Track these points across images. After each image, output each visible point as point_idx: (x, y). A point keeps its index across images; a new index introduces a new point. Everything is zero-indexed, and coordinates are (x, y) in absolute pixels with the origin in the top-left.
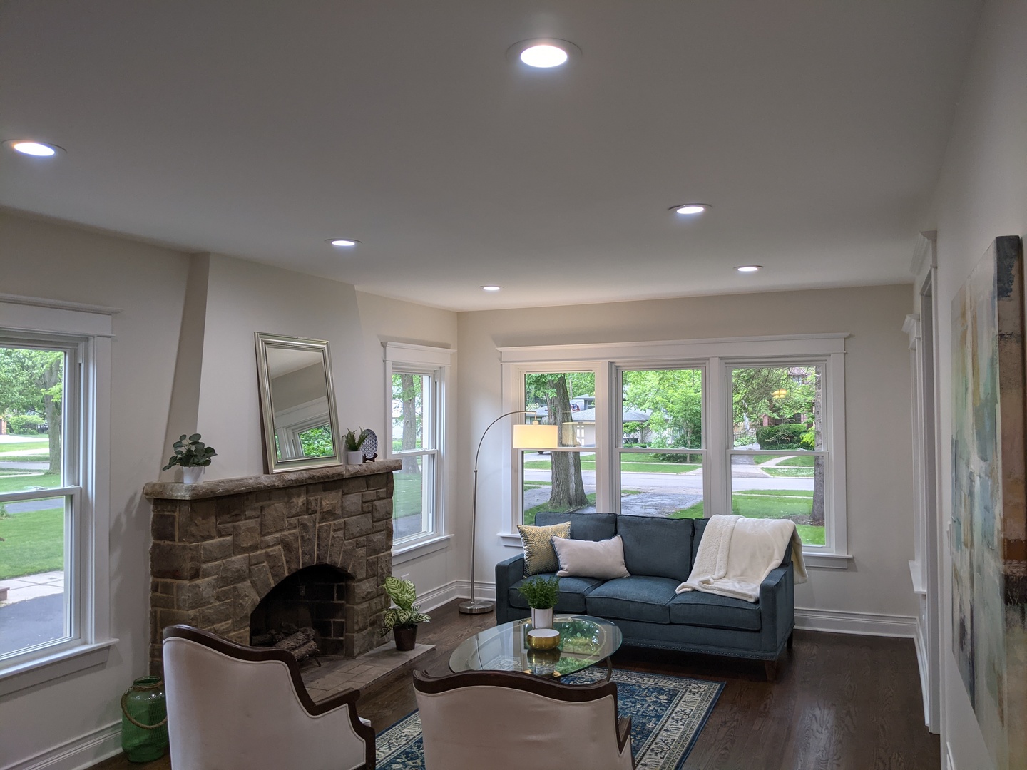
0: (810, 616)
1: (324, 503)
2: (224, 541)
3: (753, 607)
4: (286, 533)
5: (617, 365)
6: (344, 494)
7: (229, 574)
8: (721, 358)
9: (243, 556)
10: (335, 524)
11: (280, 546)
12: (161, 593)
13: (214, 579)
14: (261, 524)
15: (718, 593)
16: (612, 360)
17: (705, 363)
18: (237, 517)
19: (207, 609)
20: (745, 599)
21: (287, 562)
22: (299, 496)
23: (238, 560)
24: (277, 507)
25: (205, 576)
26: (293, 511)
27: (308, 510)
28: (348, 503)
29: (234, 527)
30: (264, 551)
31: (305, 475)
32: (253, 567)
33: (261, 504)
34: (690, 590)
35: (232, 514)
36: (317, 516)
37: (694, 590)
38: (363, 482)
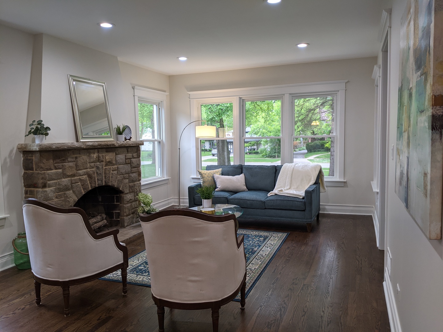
0: (327, 207)
1: (107, 158)
2: (58, 171)
3: (302, 200)
4: (89, 170)
5: (243, 99)
6: (116, 154)
7: (61, 187)
8: (290, 94)
9: (68, 179)
10: (112, 168)
11: (86, 176)
12: (29, 195)
13: (54, 189)
14: (76, 165)
15: (286, 195)
16: (241, 97)
17: (283, 97)
18: (64, 161)
19: (51, 202)
20: (298, 197)
21: (90, 183)
22: (94, 153)
23: (65, 181)
24: (84, 158)
25: (49, 186)
26: (92, 160)
27: (99, 160)
28: (119, 158)
29: (63, 166)
30: (78, 177)
31: (96, 144)
32: (73, 184)
33: (75, 156)
34: (274, 194)
35: (61, 159)
36: (104, 163)
37: (276, 194)
38: (125, 149)
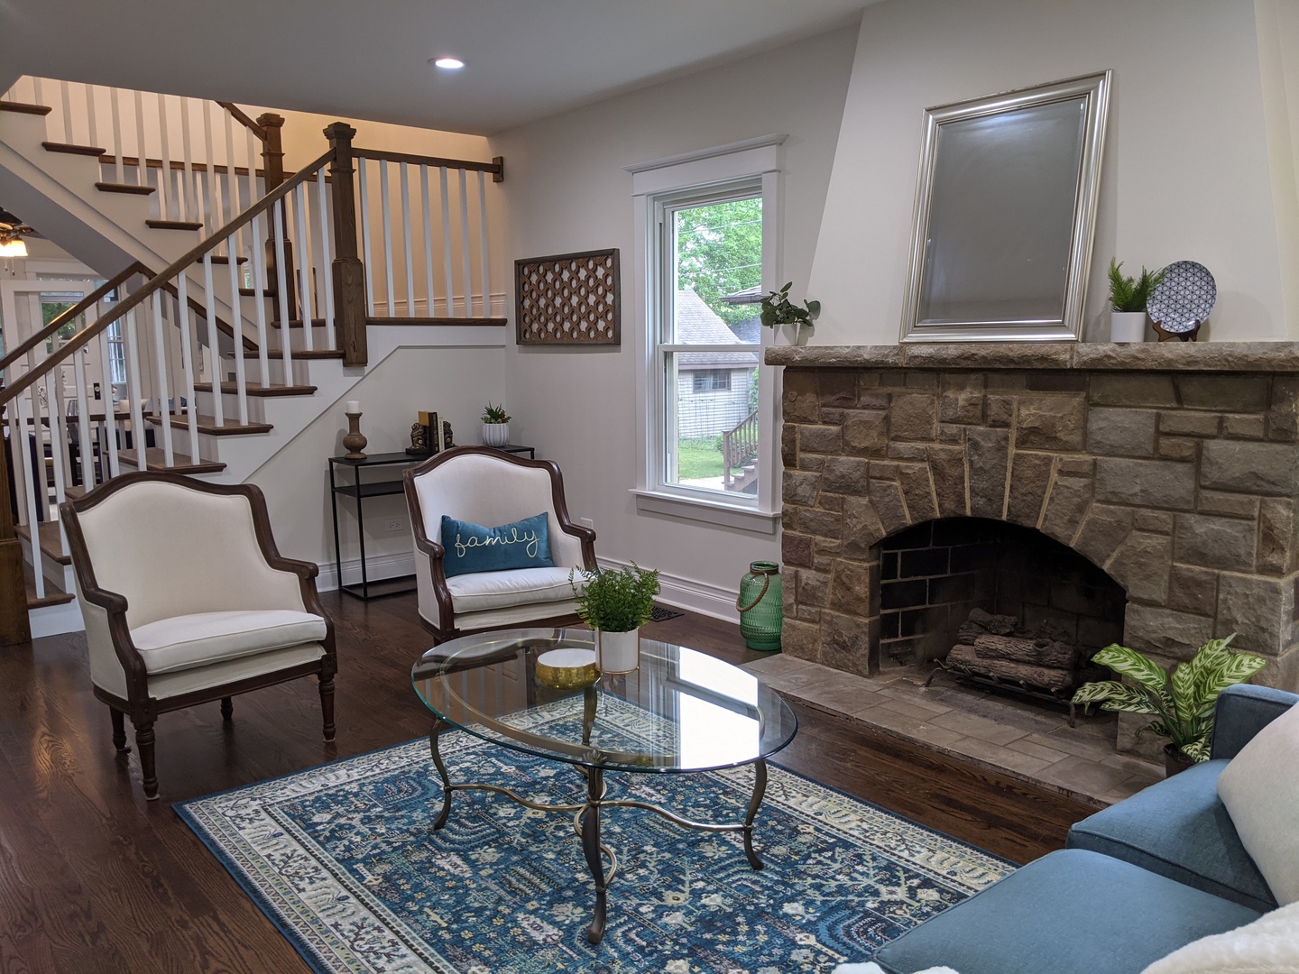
1: (1024, 412)
2: (828, 430)
4: (937, 446)
6: (1091, 403)
7: (832, 477)
9: (858, 459)
10: (1061, 460)
11: (926, 465)
13: (816, 477)
14: (887, 419)
18: (848, 402)
19: (806, 511)
21: (938, 495)
22: (961, 388)
23: (846, 463)
24: (915, 400)
25: (804, 468)
26: (950, 413)
27: (981, 414)
28: (1102, 424)
29: (842, 414)
30: (895, 463)
31: (952, 352)
32: (874, 481)
33: (889, 390)
35: (838, 396)
36: (1013, 435)
38: (1164, 386)
